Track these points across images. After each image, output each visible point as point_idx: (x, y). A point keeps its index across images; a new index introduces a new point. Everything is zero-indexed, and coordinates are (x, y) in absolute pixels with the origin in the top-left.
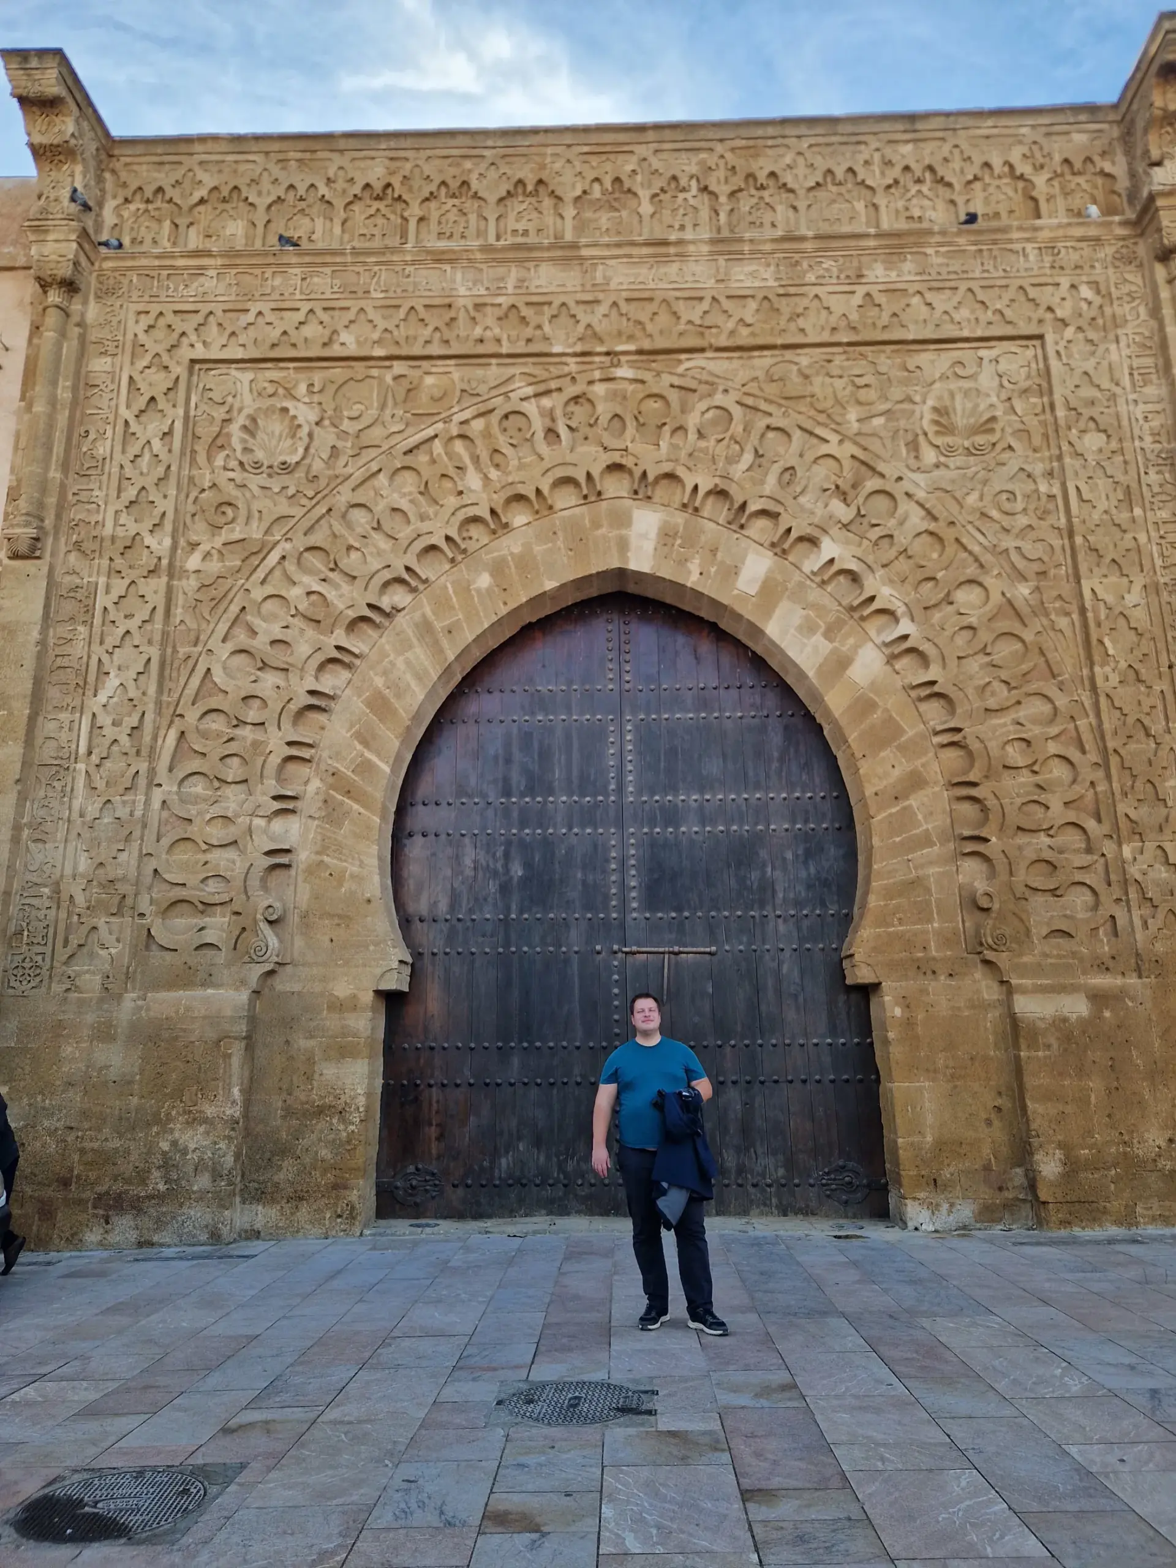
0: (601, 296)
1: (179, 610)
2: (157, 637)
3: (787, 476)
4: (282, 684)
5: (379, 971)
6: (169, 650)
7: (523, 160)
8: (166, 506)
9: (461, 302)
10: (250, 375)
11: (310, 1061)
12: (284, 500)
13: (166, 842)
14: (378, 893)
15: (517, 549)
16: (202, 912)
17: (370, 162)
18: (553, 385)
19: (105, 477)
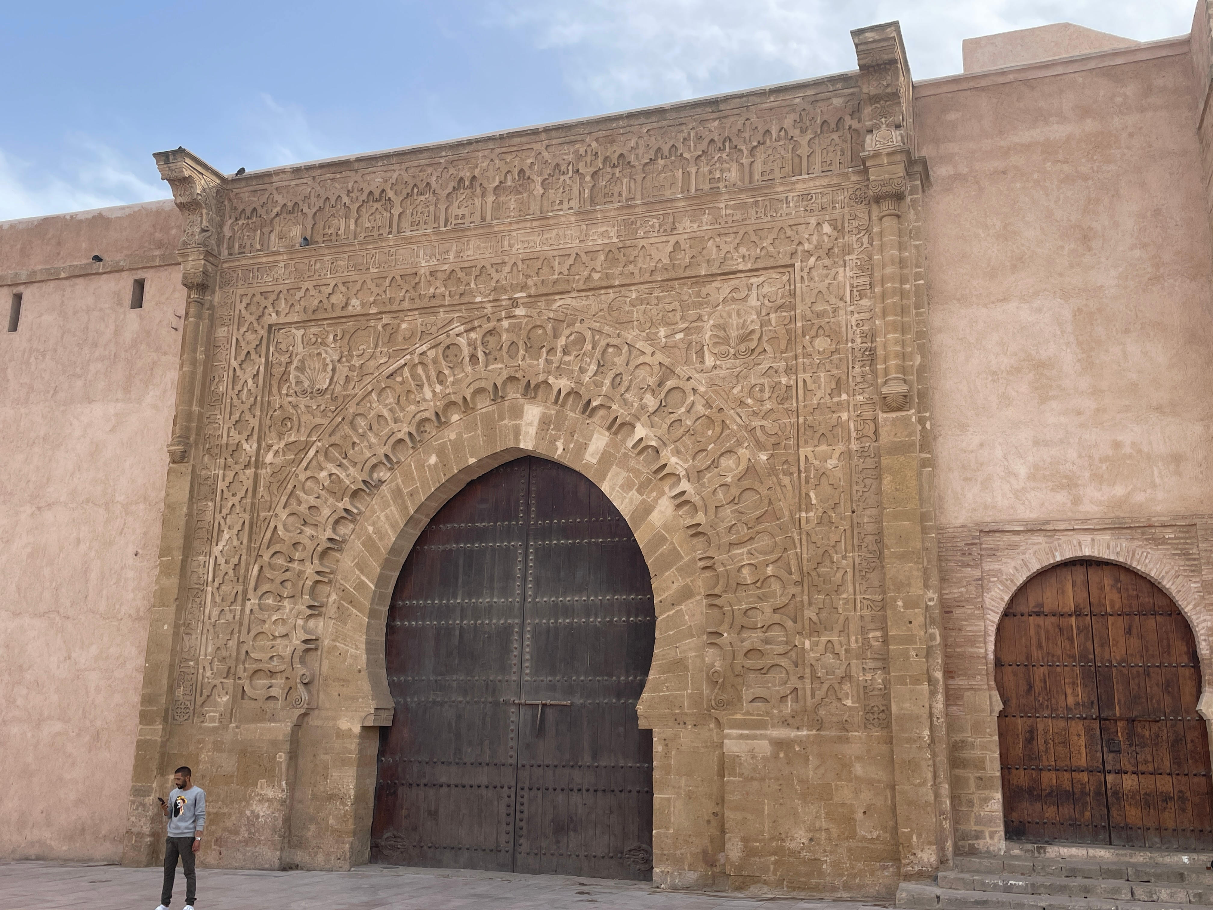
0: (506, 259)
1: (262, 489)
2: (248, 508)
3: (618, 379)
4: (315, 534)
5: (363, 714)
6: (255, 515)
7: (464, 163)
8: (254, 423)
9: (422, 271)
10: (302, 331)
11: (326, 768)
12: (319, 414)
13: (253, 633)
14: (365, 666)
15: (453, 436)
16: (271, 677)
17: (373, 175)
18: (476, 324)
19: (223, 406)
